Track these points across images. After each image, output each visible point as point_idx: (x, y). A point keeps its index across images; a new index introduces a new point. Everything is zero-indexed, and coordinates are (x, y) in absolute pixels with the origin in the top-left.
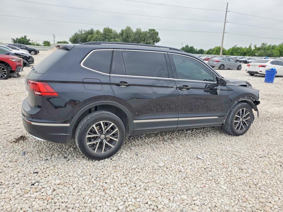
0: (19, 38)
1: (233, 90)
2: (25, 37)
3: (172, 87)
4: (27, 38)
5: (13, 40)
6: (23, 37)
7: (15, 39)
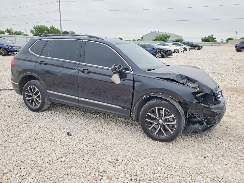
0: (207, 37)
1: (142, 82)
2: (212, 35)
3: (74, 69)
4: (213, 36)
5: (202, 38)
6: (211, 36)
7: (204, 38)
